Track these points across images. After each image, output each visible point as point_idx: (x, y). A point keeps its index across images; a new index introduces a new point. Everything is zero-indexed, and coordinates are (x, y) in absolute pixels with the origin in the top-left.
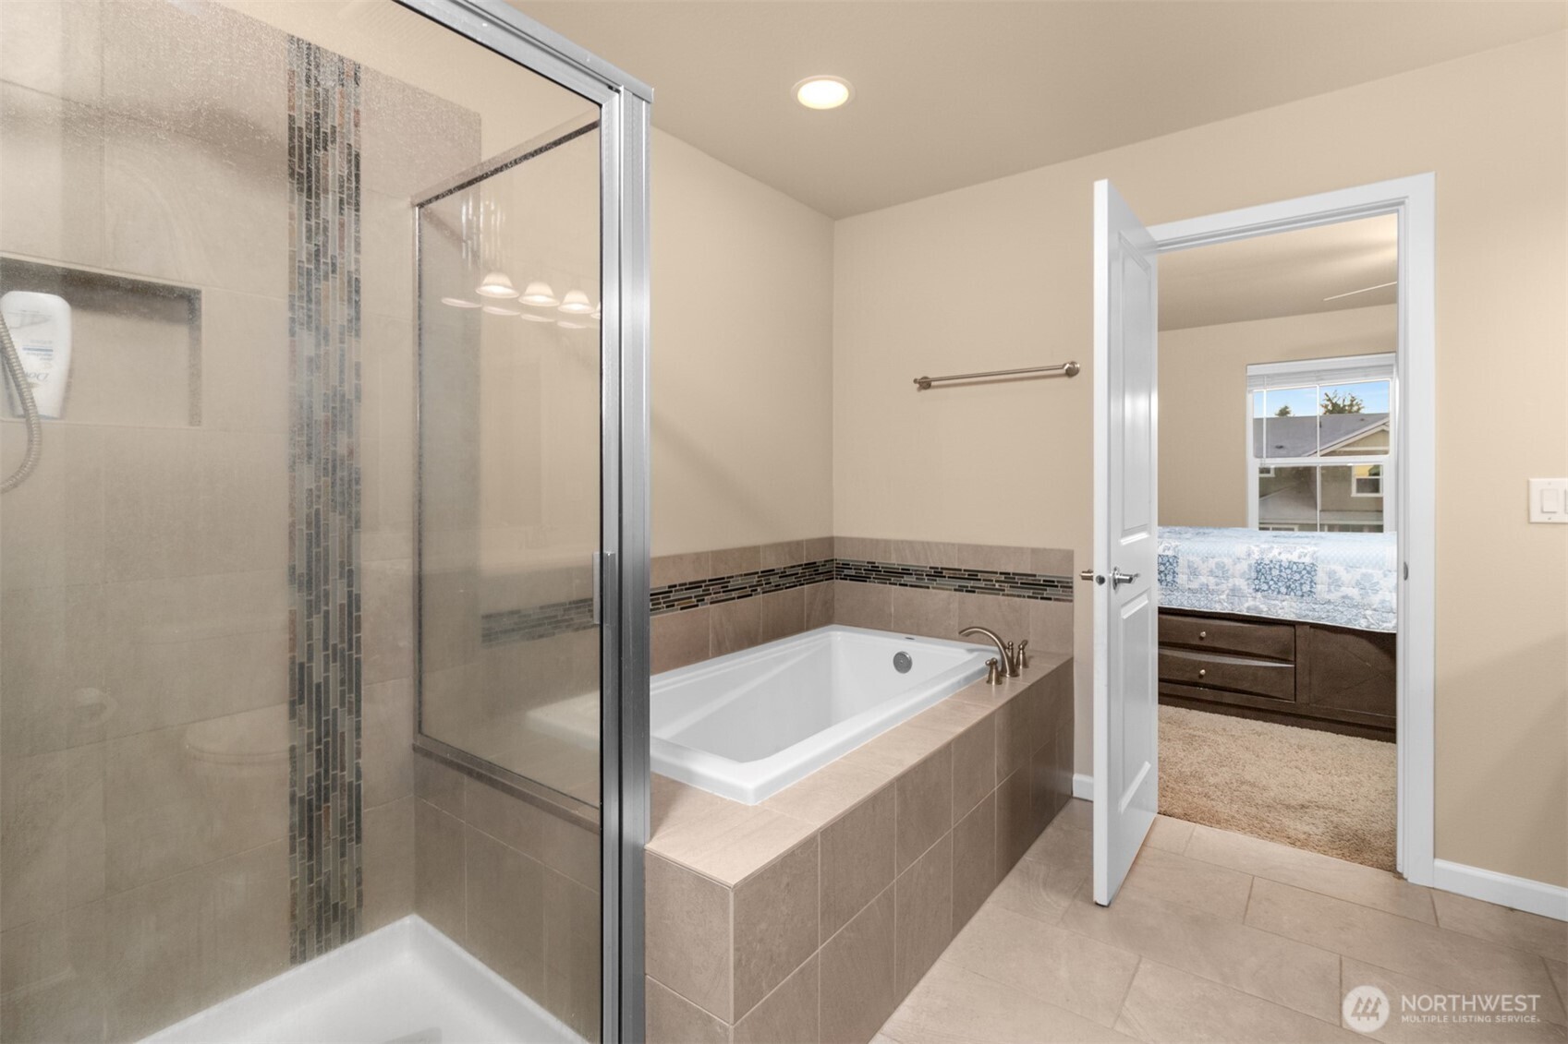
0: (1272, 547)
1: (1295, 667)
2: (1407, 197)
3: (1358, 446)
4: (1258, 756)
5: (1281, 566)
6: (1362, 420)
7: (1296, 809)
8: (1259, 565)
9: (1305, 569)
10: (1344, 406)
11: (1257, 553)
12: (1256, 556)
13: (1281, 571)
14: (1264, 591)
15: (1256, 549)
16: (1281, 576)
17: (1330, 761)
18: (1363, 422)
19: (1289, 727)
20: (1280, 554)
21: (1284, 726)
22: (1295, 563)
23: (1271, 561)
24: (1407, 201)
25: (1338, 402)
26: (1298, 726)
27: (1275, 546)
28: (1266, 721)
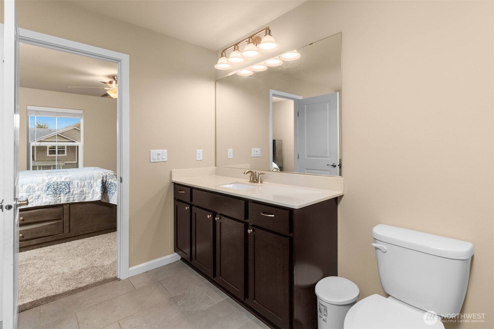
0: (54, 177)
1: (63, 221)
2: (122, 60)
3: (49, 139)
4: (54, 261)
5: (57, 184)
6: (50, 131)
7: (78, 275)
8: (48, 184)
9: (67, 183)
10: (42, 126)
11: (47, 180)
12: (47, 181)
13: (58, 186)
14: (51, 194)
15: (46, 178)
16: (58, 188)
17: (81, 251)
18: (50, 132)
19: (61, 244)
20: (57, 179)
21: (59, 245)
22: (63, 182)
23: (54, 183)
24: (122, 61)
25: (40, 124)
26: (64, 242)
27: (55, 176)
28: (51, 245)
